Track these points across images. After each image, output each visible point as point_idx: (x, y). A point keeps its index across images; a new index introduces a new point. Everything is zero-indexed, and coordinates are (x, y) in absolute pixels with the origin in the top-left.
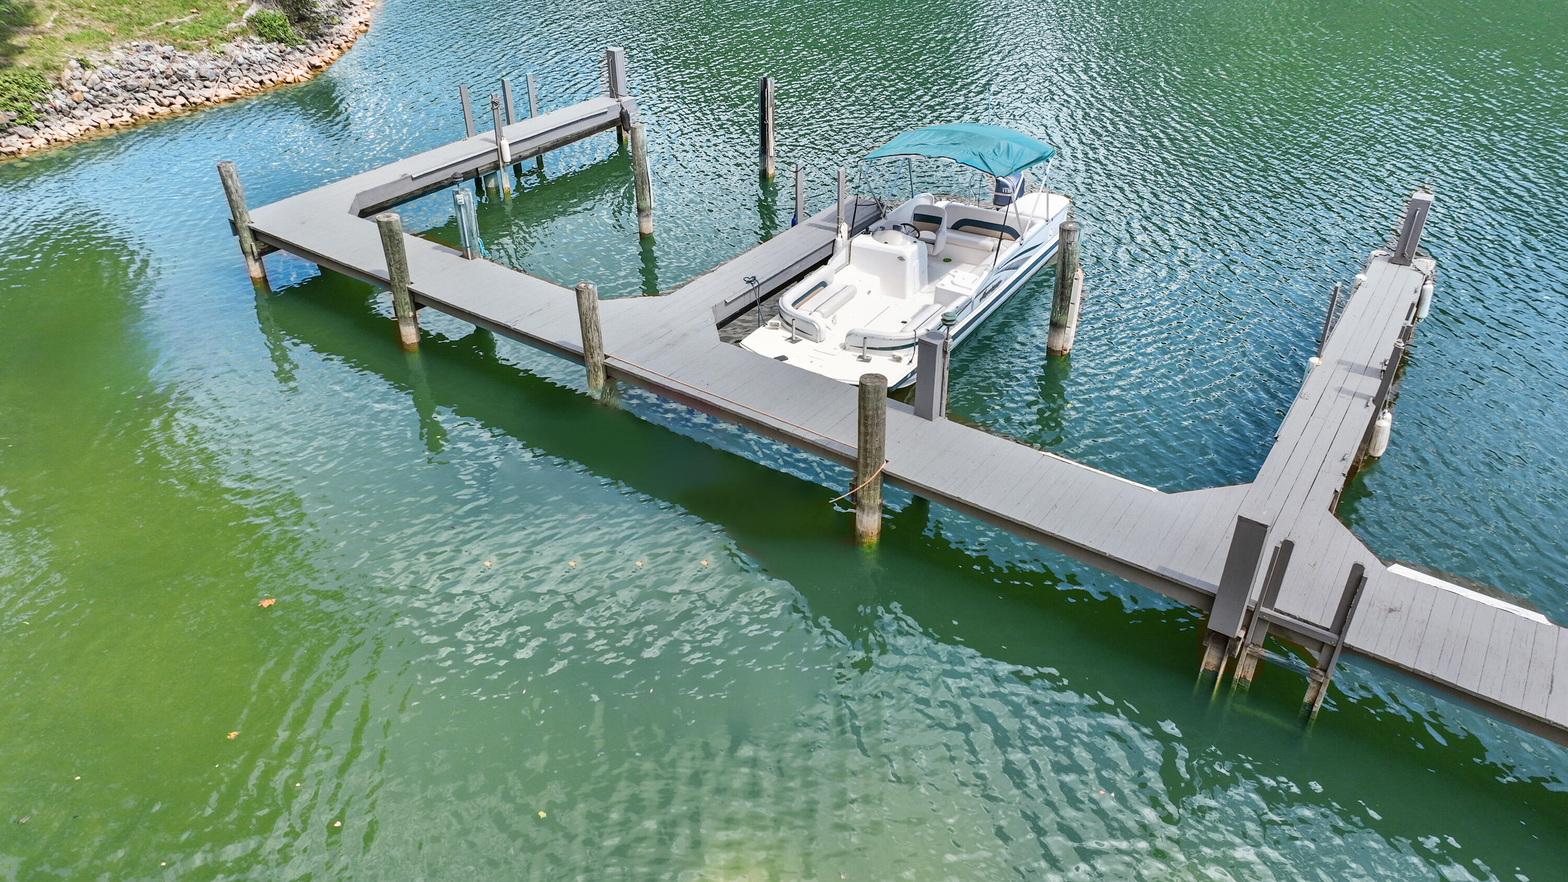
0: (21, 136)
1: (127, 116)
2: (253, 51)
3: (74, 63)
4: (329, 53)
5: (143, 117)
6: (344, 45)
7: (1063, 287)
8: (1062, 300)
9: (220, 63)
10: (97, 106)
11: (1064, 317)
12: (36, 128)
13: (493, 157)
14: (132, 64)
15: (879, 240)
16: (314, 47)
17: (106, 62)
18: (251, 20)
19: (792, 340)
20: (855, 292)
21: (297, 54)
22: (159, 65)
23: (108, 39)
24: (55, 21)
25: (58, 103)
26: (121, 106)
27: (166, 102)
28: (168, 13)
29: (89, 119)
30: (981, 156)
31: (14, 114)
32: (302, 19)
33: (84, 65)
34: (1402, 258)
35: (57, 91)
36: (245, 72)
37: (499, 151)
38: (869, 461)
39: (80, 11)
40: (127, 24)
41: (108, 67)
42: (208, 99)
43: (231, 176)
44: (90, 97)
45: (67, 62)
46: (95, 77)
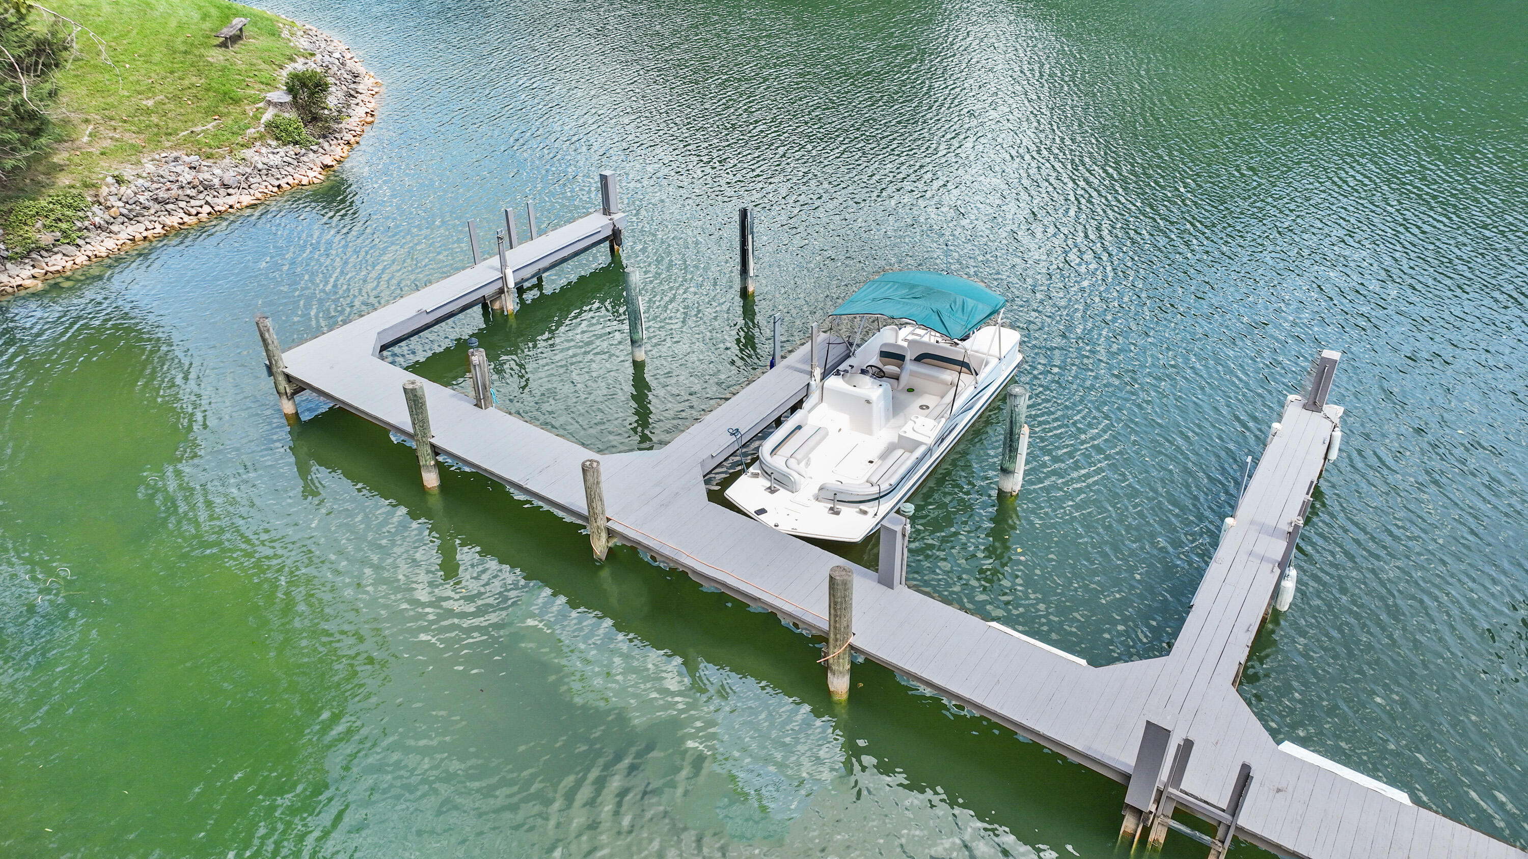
0: (64, 255)
1: (159, 229)
2: (270, 156)
3: (110, 180)
4: (339, 151)
5: (172, 227)
6: (353, 140)
7: (1011, 440)
8: (1010, 451)
9: (242, 169)
10: (131, 219)
11: (1013, 465)
12: (78, 246)
13: (499, 284)
14: (162, 177)
15: (848, 382)
16: (326, 145)
17: (139, 176)
18: (269, 125)
19: (771, 490)
20: (827, 434)
21: (311, 154)
22: (187, 176)
23: (138, 150)
24: (90, 135)
25: (97, 220)
26: (152, 218)
27: (194, 211)
28: (193, 121)
29: (125, 232)
30: (939, 314)
31: (58, 234)
32: (315, 119)
33: (119, 181)
34: (1314, 405)
35: (95, 208)
36: (264, 177)
37: (503, 279)
38: (838, 636)
39: (113, 123)
40: (156, 135)
41: (141, 181)
42: (231, 207)
43: (268, 330)
44: (125, 211)
45: (104, 179)
46: (129, 192)
